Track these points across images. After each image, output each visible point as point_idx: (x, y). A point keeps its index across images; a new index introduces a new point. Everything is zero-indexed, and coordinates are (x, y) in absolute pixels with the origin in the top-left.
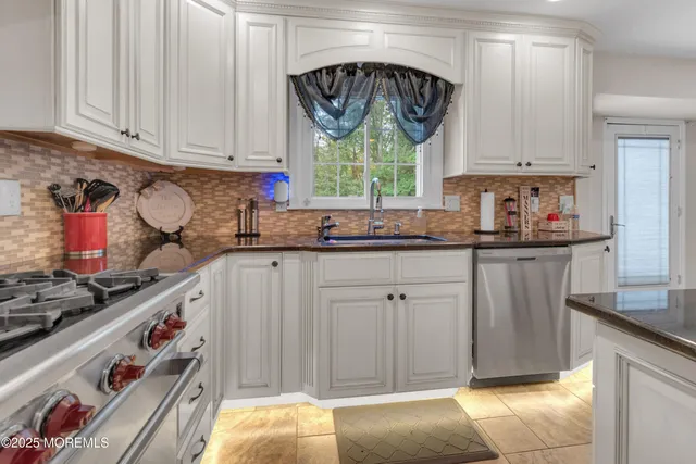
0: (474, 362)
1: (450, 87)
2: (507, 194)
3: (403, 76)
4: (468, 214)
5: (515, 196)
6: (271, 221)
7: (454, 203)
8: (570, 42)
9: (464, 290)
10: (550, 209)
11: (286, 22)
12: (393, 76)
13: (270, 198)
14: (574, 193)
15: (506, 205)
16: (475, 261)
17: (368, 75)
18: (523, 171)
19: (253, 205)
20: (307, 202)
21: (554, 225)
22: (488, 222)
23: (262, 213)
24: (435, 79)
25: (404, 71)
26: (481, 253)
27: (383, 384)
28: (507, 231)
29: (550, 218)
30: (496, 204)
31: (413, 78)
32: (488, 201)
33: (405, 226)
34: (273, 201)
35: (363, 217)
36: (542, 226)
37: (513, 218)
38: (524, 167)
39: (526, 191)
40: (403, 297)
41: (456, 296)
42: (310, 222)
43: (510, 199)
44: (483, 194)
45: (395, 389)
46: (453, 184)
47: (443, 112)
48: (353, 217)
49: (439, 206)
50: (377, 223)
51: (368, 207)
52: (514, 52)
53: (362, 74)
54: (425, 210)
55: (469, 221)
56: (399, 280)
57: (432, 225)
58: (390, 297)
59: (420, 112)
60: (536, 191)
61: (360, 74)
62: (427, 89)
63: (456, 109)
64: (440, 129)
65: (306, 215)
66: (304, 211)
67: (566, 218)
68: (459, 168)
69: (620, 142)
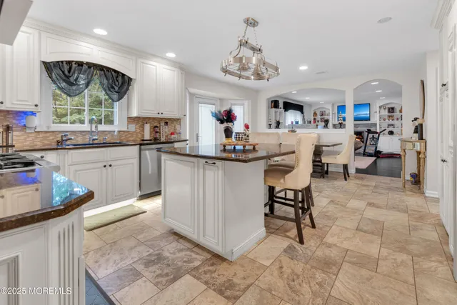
0: (140, 189)
1: (130, 79)
2: (155, 124)
3: (108, 71)
4: (139, 133)
5: (158, 125)
6: (22, 138)
7: (132, 128)
8: (176, 69)
9: (136, 161)
10: (172, 131)
11: (40, 34)
12: (103, 70)
13: (22, 124)
14: (180, 124)
15: (155, 129)
16: (140, 150)
17: (89, 67)
18: (160, 116)
19: (8, 129)
20: (48, 127)
21: (173, 137)
22: (147, 136)
23: (15, 133)
24: (123, 75)
25: (109, 69)
26: (143, 147)
27: (101, 203)
28: (156, 139)
29: (172, 134)
30: (151, 129)
31: (113, 73)
32: (147, 127)
33: (109, 139)
34: (25, 126)
35: (85, 135)
36: (169, 137)
37: (158, 134)
38: (160, 114)
39: (163, 123)
40: (110, 166)
41: (133, 164)
42: (51, 138)
43: (156, 127)
44: (146, 125)
45: (107, 204)
46: (132, 120)
47: (127, 89)
48: (79, 135)
49: (126, 129)
50: (94, 137)
51: (89, 130)
52: (156, 69)
53: (86, 67)
54: (119, 131)
55: (140, 136)
56: (109, 159)
57: (122, 138)
58: (105, 166)
59: (117, 89)
60: (166, 123)
61: (85, 67)
62: (120, 79)
63: (133, 88)
64: (126, 96)
65: (48, 135)
66: (46, 132)
67: (177, 133)
68: (135, 114)
69: (200, 105)
